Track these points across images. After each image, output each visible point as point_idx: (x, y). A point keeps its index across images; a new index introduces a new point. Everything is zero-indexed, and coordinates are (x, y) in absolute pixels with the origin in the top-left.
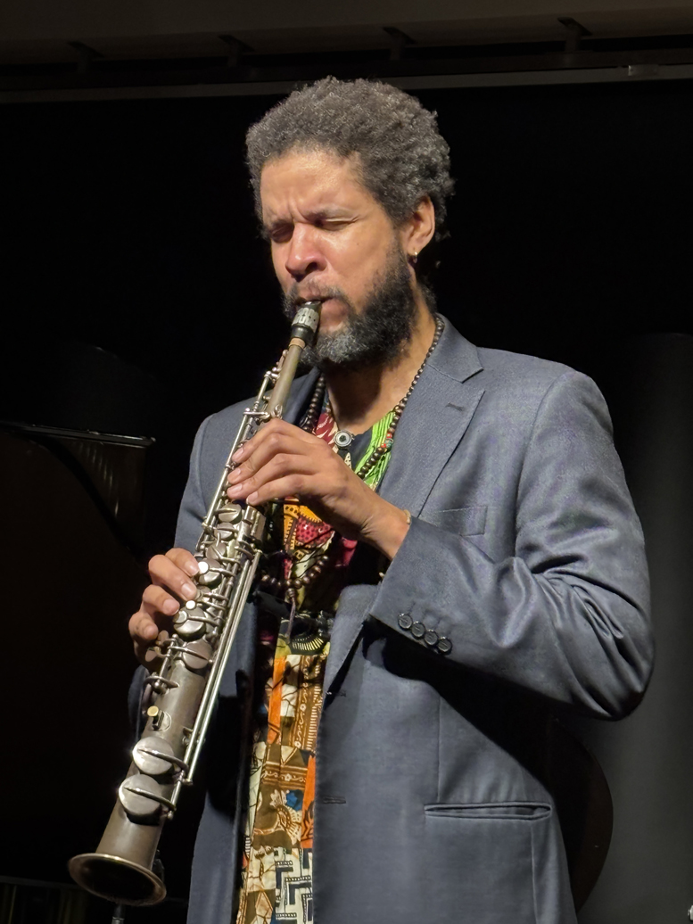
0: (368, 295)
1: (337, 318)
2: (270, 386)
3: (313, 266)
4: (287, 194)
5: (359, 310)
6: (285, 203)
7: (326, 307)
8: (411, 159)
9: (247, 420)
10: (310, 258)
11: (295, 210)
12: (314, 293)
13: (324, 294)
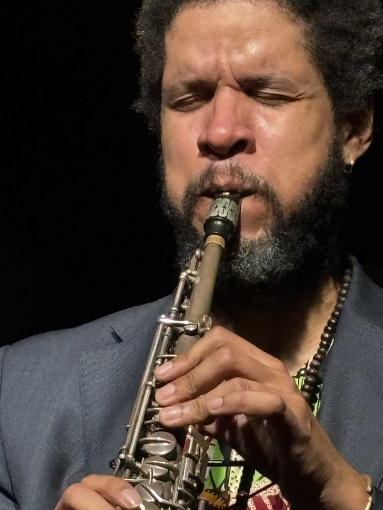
0: (304, 198)
1: (257, 221)
2: (188, 292)
3: (242, 146)
4: (217, 47)
5: (286, 215)
6: (211, 58)
7: (247, 204)
8: (368, 38)
9: (164, 330)
10: (240, 133)
11: (225, 67)
12: (237, 181)
13: (248, 185)
